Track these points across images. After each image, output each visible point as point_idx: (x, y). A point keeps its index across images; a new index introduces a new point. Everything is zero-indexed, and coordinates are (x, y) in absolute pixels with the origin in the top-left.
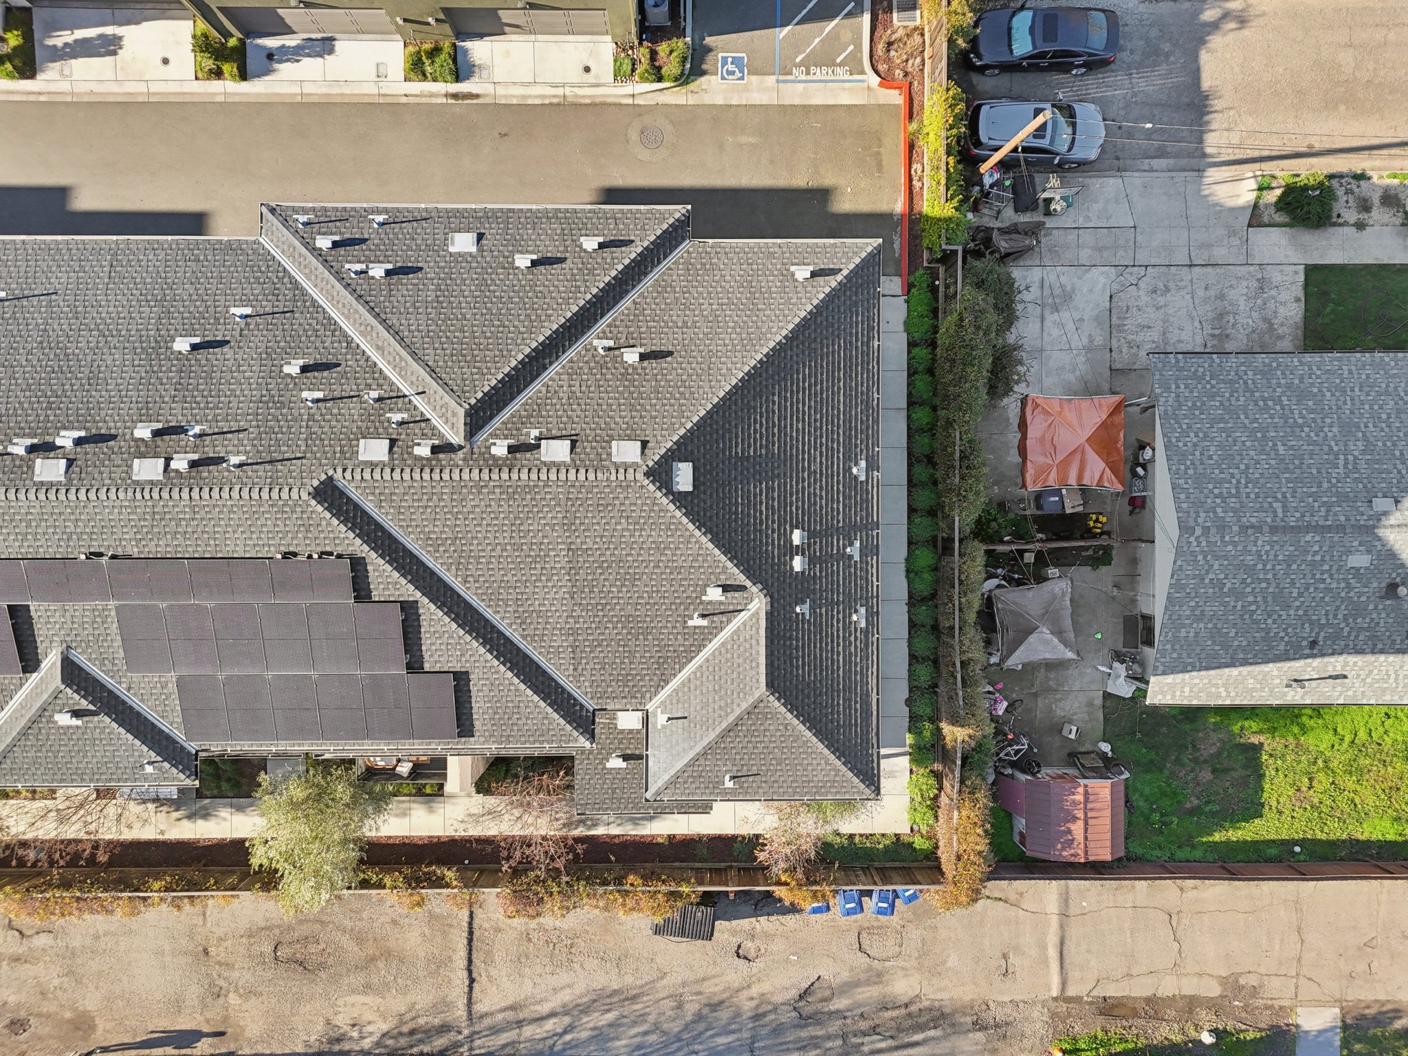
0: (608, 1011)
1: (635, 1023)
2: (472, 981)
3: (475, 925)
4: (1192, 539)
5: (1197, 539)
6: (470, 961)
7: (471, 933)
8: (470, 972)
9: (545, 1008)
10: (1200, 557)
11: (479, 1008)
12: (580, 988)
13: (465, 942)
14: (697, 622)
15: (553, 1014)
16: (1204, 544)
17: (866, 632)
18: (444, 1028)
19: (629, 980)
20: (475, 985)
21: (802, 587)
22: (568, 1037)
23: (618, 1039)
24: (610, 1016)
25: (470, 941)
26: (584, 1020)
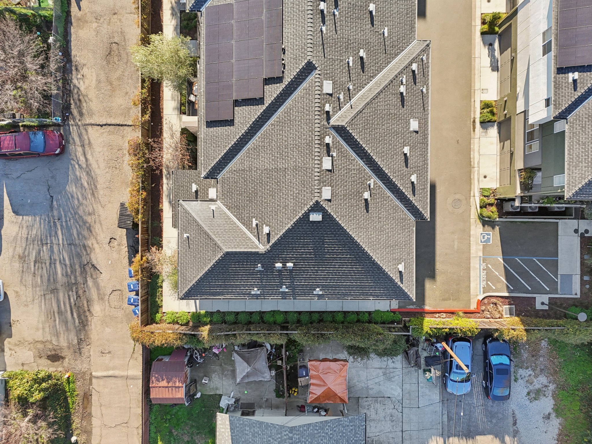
0: (88, 184)
1: (82, 195)
2: (102, 126)
3: (125, 127)
4: (287, 432)
5: (287, 434)
6: (110, 125)
7: (122, 125)
8: (105, 125)
9: (89, 157)
10: (279, 436)
11: (90, 129)
12: (98, 171)
13: (118, 123)
14: (254, 222)
15: (87, 160)
16: (285, 437)
17: (249, 294)
18: (81, 114)
19: (101, 192)
20: (100, 127)
21: (269, 268)
22: (77, 166)
23: (76, 187)
24: (86, 184)
25: (119, 125)
26: (84, 173)
